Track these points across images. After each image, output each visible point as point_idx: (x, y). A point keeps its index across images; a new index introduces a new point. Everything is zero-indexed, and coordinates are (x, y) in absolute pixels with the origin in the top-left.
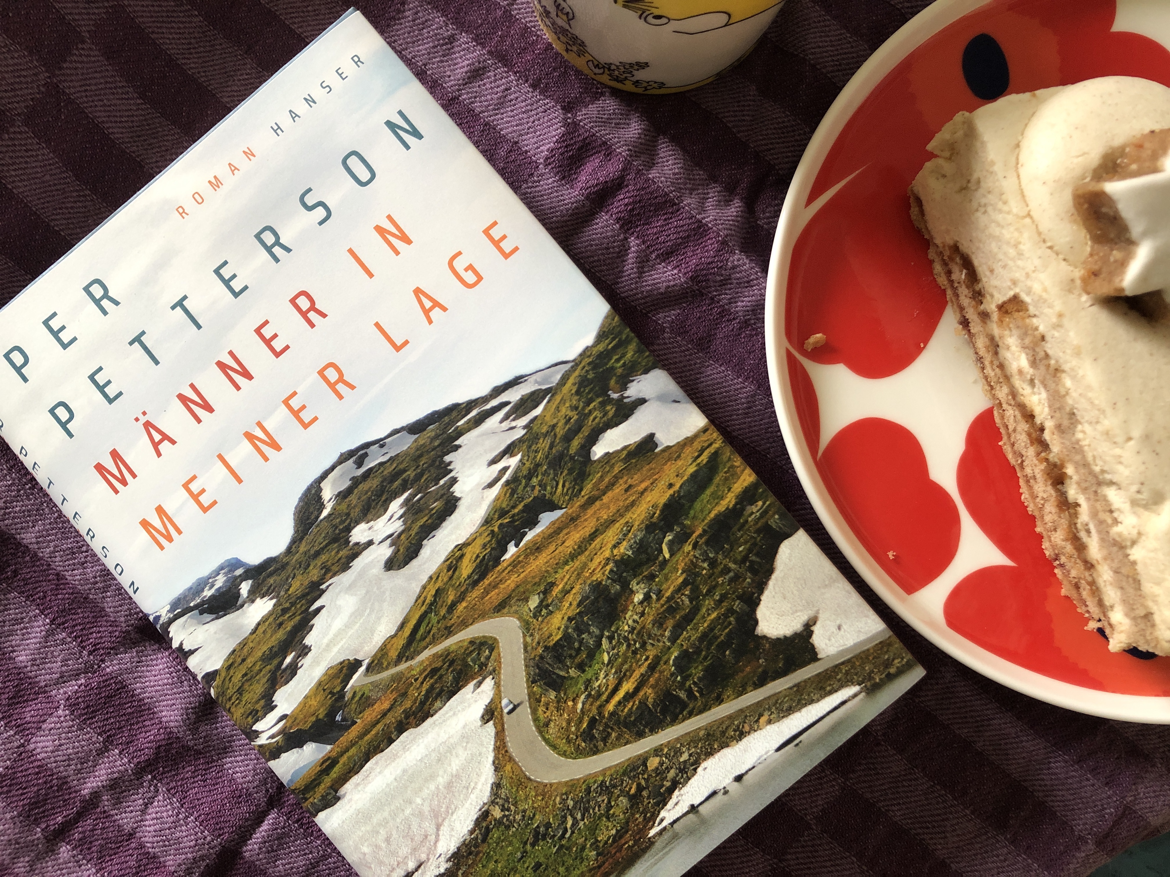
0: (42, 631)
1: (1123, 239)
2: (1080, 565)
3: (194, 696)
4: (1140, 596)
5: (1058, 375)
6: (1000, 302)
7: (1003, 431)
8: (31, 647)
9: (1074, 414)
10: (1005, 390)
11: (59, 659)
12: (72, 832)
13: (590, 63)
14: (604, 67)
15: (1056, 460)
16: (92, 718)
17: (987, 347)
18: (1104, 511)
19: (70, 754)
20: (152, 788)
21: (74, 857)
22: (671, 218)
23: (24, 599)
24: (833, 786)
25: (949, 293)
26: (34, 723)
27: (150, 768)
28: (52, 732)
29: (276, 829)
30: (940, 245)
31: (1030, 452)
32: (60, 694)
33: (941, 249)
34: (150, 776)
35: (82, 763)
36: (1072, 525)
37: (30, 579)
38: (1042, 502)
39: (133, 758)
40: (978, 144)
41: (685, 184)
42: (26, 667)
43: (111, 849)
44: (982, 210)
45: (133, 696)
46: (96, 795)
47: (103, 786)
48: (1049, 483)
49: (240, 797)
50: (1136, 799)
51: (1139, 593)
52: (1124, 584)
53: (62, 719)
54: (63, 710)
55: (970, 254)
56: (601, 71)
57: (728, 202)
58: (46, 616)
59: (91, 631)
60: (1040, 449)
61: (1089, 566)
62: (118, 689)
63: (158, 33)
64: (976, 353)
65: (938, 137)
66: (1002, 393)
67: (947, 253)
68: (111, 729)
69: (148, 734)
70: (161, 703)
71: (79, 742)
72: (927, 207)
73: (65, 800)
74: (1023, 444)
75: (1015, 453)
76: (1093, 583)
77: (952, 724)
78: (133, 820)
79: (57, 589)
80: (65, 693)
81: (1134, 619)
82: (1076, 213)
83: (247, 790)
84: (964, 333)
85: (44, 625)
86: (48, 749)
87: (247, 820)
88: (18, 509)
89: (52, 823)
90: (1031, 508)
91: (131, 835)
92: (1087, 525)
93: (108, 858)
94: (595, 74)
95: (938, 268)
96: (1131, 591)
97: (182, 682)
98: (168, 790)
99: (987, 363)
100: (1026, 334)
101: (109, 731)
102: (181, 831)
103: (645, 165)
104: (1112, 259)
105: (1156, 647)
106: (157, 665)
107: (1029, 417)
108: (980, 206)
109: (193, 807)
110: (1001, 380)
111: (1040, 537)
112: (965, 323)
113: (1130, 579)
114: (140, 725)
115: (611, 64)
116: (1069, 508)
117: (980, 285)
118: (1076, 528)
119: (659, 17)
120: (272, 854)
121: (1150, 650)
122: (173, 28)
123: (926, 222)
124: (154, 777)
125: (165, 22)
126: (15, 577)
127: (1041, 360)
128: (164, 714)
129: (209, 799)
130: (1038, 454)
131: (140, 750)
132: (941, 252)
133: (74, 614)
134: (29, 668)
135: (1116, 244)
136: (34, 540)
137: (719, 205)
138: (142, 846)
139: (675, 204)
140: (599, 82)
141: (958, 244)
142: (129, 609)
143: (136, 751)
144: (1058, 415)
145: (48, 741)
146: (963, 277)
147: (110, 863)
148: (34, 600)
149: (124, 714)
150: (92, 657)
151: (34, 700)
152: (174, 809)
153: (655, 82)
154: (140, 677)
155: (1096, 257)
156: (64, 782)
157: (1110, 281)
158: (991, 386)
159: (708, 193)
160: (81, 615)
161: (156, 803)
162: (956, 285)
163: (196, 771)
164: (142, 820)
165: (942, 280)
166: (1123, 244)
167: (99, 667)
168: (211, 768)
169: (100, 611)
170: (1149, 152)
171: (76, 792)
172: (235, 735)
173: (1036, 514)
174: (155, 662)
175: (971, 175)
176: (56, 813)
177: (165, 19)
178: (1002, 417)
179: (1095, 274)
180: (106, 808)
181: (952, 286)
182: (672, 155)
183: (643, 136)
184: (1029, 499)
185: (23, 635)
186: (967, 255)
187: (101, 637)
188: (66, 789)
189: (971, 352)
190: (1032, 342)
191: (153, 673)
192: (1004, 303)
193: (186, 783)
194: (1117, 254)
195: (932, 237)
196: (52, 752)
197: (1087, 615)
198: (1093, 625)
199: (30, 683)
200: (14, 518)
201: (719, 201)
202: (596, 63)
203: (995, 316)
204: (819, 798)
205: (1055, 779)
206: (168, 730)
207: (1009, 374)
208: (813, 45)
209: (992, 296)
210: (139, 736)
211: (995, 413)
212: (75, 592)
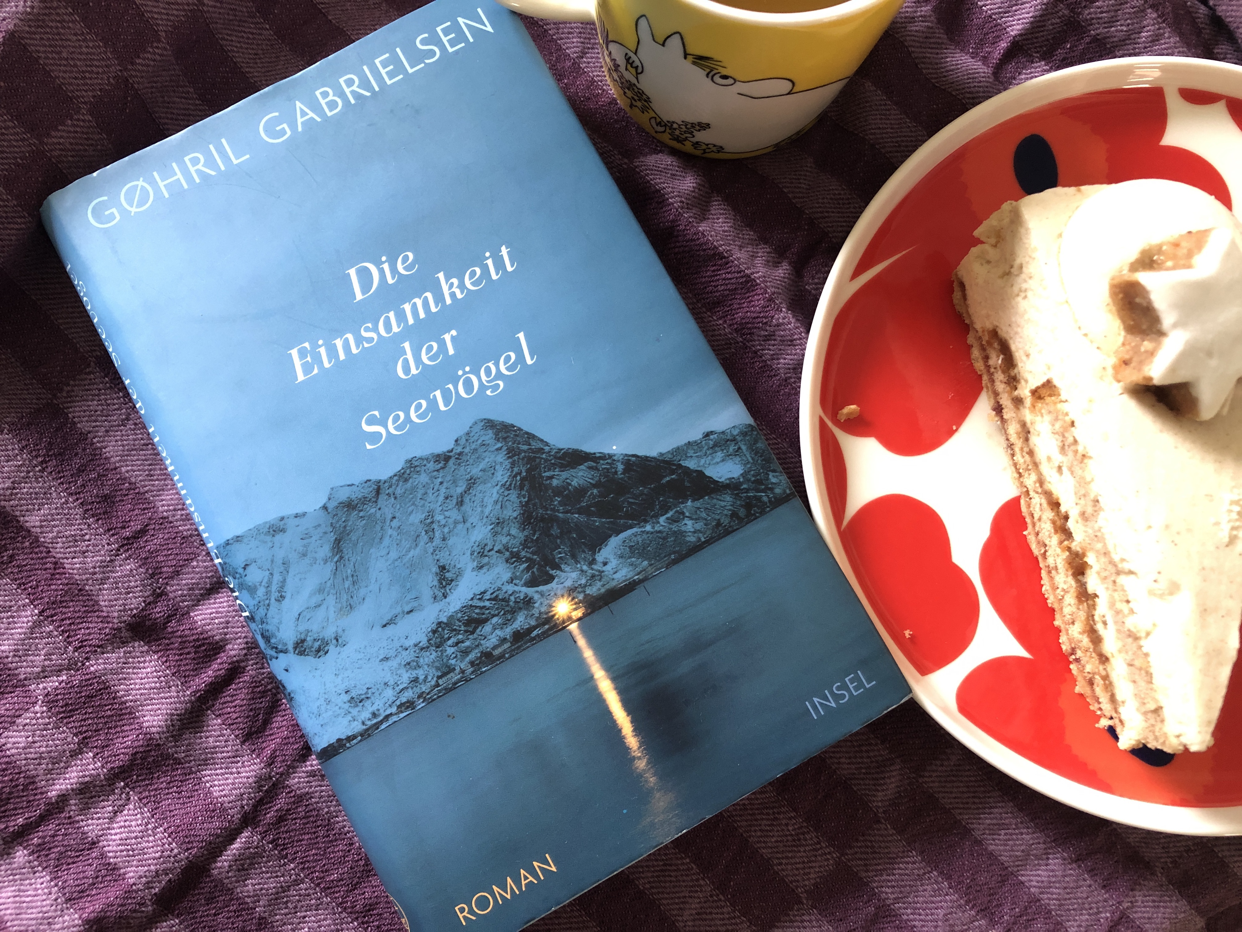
0: (28, 621)
1: (1154, 330)
2: (1095, 659)
3: (180, 703)
4: (1151, 689)
5: (1086, 461)
6: (1033, 387)
7: (1028, 520)
8: (15, 637)
9: (1098, 501)
10: (1033, 477)
11: (42, 652)
12: (32, 836)
13: (653, 121)
14: (665, 125)
15: (1078, 549)
16: (69, 717)
17: (1018, 433)
18: (1121, 601)
19: (43, 753)
20: (124, 796)
21: (29, 862)
22: (720, 270)
23: (15, 587)
24: (828, 860)
25: (985, 378)
26: (8, 716)
27: (123, 775)
28: (26, 728)
29: (249, 848)
30: (980, 330)
31: (1054, 541)
32: (39, 689)
33: (980, 334)
34: (122, 784)
35: (54, 764)
36: (1090, 617)
37: (25, 566)
38: (1062, 593)
39: (106, 763)
40: (1022, 231)
41: (734, 241)
42: (7, 657)
43: (70, 857)
44: (1023, 295)
45: (114, 698)
46: (63, 798)
47: (72, 790)
48: (1070, 573)
49: (213, 811)
50: (1133, 907)
51: (1151, 686)
52: (1137, 677)
53: (39, 715)
54: (41, 706)
55: (1008, 338)
56: (662, 129)
57: (776, 264)
58: (35, 606)
59: (80, 626)
60: (1064, 537)
61: (1104, 659)
62: (100, 690)
63: (227, 40)
64: (1008, 440)
65: (985, 223)
66: (1030, 480)
67: (986, 338)
68: (87, 731)
69: (125, 739)
70: (145, 708)
71: (53, 740)
72: (969, 292)
73: (30, 801)
74: (1047, 533)
75: (1039, 542)
76: (1106, 678)
77: (953, 808)
78: (99, 827)
79: (51, 579)
80: (45, 688)
81: (1145, 713)
82: (1111, 304)
83: (222, 805)
84: (997, 419)
85: (32, 616)
86: (20, 745)
87: (218, 836)
88: (25, 490)
89: (12, 824)
90: (1051, 601)
91: (94, 843)
92: (1104, 616)
93: (65, 867)
94: (656, 132)
95: (976, 353)
96: (1142, 684)
97: (170, 687)
98: (140, 800)
99: (1017, 450)
100: (1057, 419)
101: (85, 732)
102: (148, 842)
103: (696, 218)
104: (1143, 349)
105: (1164, 743)
106: (144, 668)
107: (1055, 505)
108: (1021, 291)
109: (163, 819)
110: (1030, 467)
111: (1058, 631)
112: (998, 409)
113: (1143, 672)
114: (119, 729)
115: (674, 122)
116: (1087, 600)
117: (1016, 371)
118: (1093, 620)
119: (725, 77)
120: (243, 873)
121: (1159, 747)
122: (243, 37)
123: (967, 306)
124: (127, 785)
125: (236, 31)
126: (10, 562)
127: (1069, 446)
128: (146, 719)
129: (182, 811)
130: (1061, 542)
131: (115, 756)
132: (980, 338)
133: (65, 607)
134: (10, 659)
135: (1148, 335)
136: (38, 524)
137: (767, 263)
138: (103, 855)
139: (725, 257)
140: (659, 141)
141: (998, 330)
142: (124, 605)
143: (110, 756)
144: (1082, 502)
145: (21, 737)
146: (1000, 362)
147: (66, 872)
148: (25, 589)
149: (103, 717)
150: (76, 654)
151: (11, 692)
152: (143, 818)
153: (715, 146)
154: (125, 679)
155: (1128, 347)
156: (31, 781)
157: (1140, 370)
158: (1020, 474)
159: (758, 253)
160: (71, 609)
161: (126, 812)
162: (992, 370)
163: (171, 782)
164: (109, 828)
165: (979, 365)
166: (1154, 336)
167: (83, 665)
168: (188, 780)
169: (93, 605)
170: (1185, 251)
171: (42, 793)
172: (218, 746)
173: (1056, 606)
174: (142, 665)
175: (1014, 260)
176: (18, 814)
177: (236, 28)
178: (1029, 506)
179: (1126, 363)
180: (72, 813)
181: (988, 371)
182: (723, 214)
183: (697, 190)
184: (1050, 591)
185: (9, 623)
186: (1006, 340)
187: (89, 634)
188: (32, 790)
189: (1002, 439)
190: (1062, 427)
191: (140, 675)
192: (1038, 388)
193: (160, 794)
194: (1147, 345)
195: (972, 323)
196: (24, 748)
197: (1099, 713)
198: (1104, 723)
199: (9, 675)
200: (20, 499)
201: (768, 262)
202: (658, 120)
203: (1028, 401)
204: (812, 870)
205: (1053, 876)
206: (148, 736)
207: (1037, 461)
208: (874, 126)
209: (1026, 381)
210: (115, 741)
211: (1022, 502)
212: (72, 582)
